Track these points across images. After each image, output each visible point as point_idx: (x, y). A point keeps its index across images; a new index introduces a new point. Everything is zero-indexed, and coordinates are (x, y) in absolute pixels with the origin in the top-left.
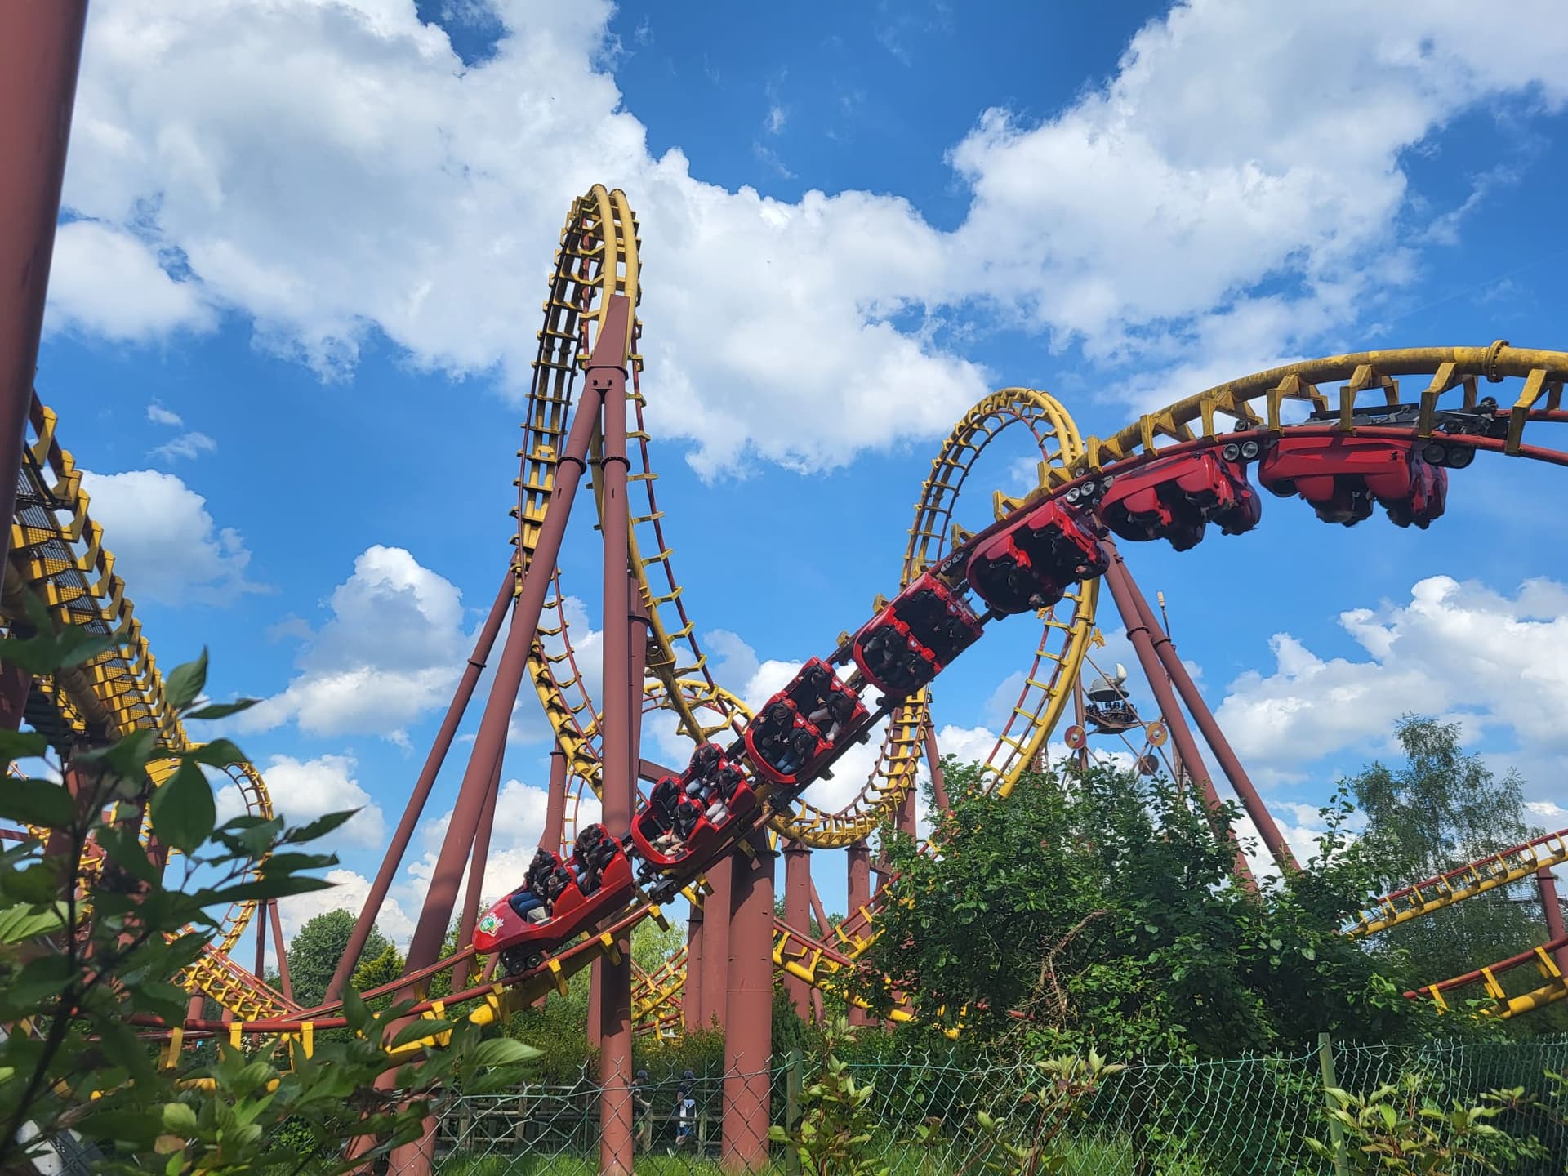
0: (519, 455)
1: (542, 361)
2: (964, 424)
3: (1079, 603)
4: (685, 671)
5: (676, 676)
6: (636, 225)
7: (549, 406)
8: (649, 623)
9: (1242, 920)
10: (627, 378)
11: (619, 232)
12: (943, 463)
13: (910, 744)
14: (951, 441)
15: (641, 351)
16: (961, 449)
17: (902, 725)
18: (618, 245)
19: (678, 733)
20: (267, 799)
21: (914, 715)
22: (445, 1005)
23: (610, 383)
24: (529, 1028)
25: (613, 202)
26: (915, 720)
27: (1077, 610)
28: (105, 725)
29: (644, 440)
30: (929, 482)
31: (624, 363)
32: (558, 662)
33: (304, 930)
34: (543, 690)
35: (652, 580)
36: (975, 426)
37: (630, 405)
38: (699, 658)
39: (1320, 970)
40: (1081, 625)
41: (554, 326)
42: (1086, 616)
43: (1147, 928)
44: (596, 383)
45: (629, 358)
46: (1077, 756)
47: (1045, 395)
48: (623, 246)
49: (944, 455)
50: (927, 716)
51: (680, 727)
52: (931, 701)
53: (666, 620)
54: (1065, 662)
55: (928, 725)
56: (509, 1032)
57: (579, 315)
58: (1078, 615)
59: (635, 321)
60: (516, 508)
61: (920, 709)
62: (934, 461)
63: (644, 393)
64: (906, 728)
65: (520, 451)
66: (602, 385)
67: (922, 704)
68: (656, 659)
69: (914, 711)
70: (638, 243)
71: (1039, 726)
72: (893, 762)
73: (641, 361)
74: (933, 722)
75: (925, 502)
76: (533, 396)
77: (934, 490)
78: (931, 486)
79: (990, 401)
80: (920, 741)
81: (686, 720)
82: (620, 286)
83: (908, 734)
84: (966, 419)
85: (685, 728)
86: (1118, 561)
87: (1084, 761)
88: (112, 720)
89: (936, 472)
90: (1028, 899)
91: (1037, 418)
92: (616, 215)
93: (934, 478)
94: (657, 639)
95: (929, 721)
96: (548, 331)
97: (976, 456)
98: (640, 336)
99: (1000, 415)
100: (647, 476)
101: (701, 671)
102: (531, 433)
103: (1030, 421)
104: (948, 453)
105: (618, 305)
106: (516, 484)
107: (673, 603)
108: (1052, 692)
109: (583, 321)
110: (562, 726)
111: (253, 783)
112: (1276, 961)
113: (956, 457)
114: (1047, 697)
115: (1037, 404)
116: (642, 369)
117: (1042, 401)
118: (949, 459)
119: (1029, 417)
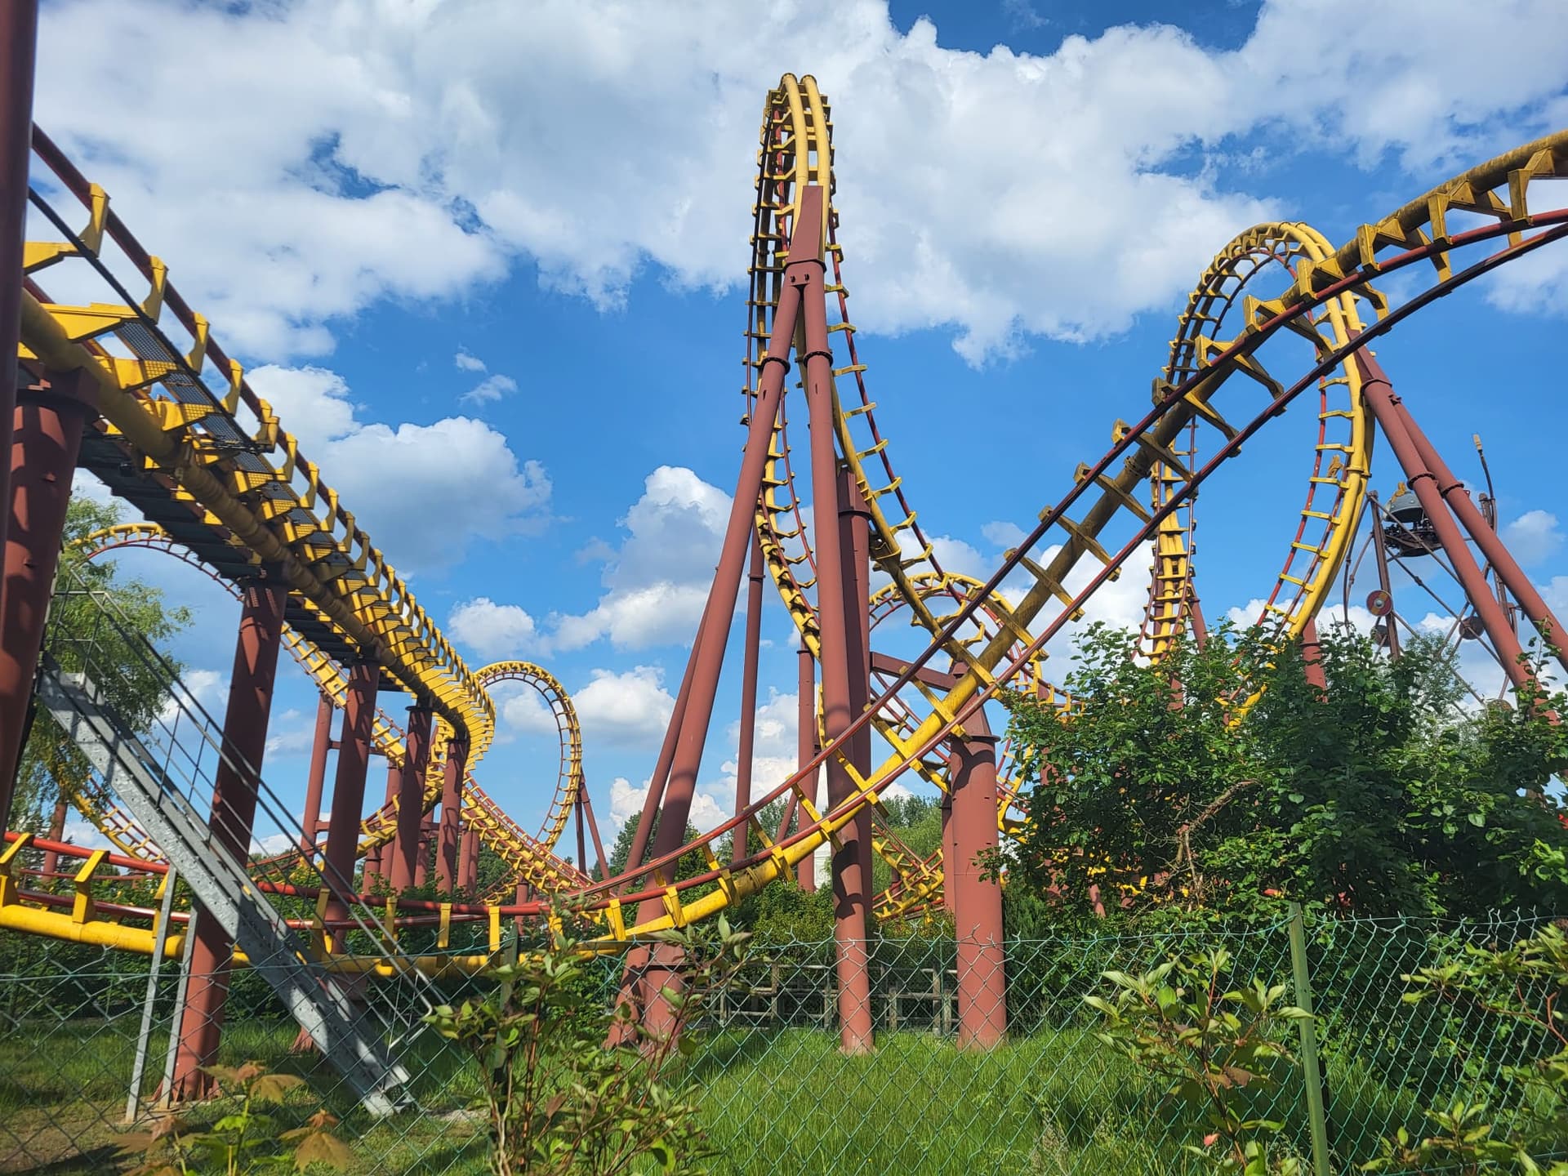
0: (744, 363)
1: (757, 266)
2: (1211, 272)
3: (1350, 455)
4: (912, 562)
5: (903, 567)
6: (827, 111)
7: (769, 310)
8: (870, 516)
9: (1414, 786)
10: (825, 270)
11: (809, 120)
12: (1190, 318)
13: (1172, 621)
14: (1198, 293)
15: (840, 242)
16: (1210, 300)
17: (1164, 602)
18: (809, 134)
19: (913, 625)
20: (572, 709)
21: (1176, 589)
22: (679, 890)
23: (807, 278)
24: (785, 912)
25: (802, 89)
26: (1177, 596)
27: (1348, 463)
28: (374, 647)
29: (850, 331)
30: (1177, 341)
31: (821, 254)
32: (798, 563)
33: (627, 825)
34: (785, 592)
35: (867, 473)
36: (1224, 272)
37: (832, 299)
38: (925, 548)
39: (1489, 838)
40: (1354, 479)
41: (766, 229)
42: (1358, 467)
43: (1291, 798)
44: (793, 280)
45: (827, 249)
46: (1383, 622)
47: (1302, 226)
48: (813, 134)
49: (1192, 309)
50: (1189, 590)
51: (915, 618)
52: (1194, 575)
53: (885, 511)
54: (1336, 520)
55: (1192, 600)
56: (765, 915)
57: (773, 213)
58: (1351, 468)
59: (830, 210)
60: (745, 416)
61: (1182, 584)
62: (1181, 317)
63: (845, 283)
64: (1168, 606)
65: (745, 360)
66: (800, 281)
67: (1183, 578)
68: (882, 552)
69: (1176, 587)
70: (830, 128)
71: (1310, 592)
72: (1156, 641)
73: (839, 251)
74: (1198, 596)
75: (1174, 364)
76: (752, 303)
77: (1184, 350)
78: (1179, 346)
79: (1238, 242)
80: (1183, 617)
81: (919, 612)
82: (813, 176)
83: (1171, 611)
84: (1213, 267)
85: (919, 621)
86: (1394, 403)
87: (1391, 628)
88: (381, 642)
89: (1184, 329)
90: (1155, 771)
91: (1292, 253)
92: (806, 103)
93: (1182, 337)
94: (879, 533)
95: (1192, 595)
96: (760, 235)
97: (1228, 306)
98: (837, 225)
99: (1252, 256)
100: (855, 368)
101: (928, 561)
102: (754, 341)
103: (1283, 259)
104: (1195, 306)
105: (811, 195)
106: (744, 392)
107: (894, 495)
108: (1323, 554)
109: (778, 218)
110: (805, 625)
111: (558, 694)
112: (1451, 829)
113: (1205, 310)
114: (1318, 560)
115: (1292, 238)
116: (842, 259)
117: (1297, 233)
118: (1198, 313)
119: (1282, 254)
